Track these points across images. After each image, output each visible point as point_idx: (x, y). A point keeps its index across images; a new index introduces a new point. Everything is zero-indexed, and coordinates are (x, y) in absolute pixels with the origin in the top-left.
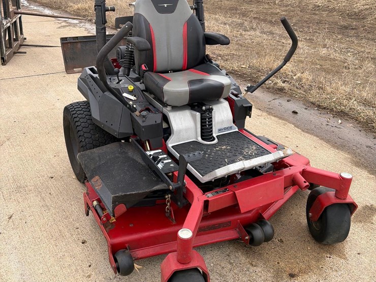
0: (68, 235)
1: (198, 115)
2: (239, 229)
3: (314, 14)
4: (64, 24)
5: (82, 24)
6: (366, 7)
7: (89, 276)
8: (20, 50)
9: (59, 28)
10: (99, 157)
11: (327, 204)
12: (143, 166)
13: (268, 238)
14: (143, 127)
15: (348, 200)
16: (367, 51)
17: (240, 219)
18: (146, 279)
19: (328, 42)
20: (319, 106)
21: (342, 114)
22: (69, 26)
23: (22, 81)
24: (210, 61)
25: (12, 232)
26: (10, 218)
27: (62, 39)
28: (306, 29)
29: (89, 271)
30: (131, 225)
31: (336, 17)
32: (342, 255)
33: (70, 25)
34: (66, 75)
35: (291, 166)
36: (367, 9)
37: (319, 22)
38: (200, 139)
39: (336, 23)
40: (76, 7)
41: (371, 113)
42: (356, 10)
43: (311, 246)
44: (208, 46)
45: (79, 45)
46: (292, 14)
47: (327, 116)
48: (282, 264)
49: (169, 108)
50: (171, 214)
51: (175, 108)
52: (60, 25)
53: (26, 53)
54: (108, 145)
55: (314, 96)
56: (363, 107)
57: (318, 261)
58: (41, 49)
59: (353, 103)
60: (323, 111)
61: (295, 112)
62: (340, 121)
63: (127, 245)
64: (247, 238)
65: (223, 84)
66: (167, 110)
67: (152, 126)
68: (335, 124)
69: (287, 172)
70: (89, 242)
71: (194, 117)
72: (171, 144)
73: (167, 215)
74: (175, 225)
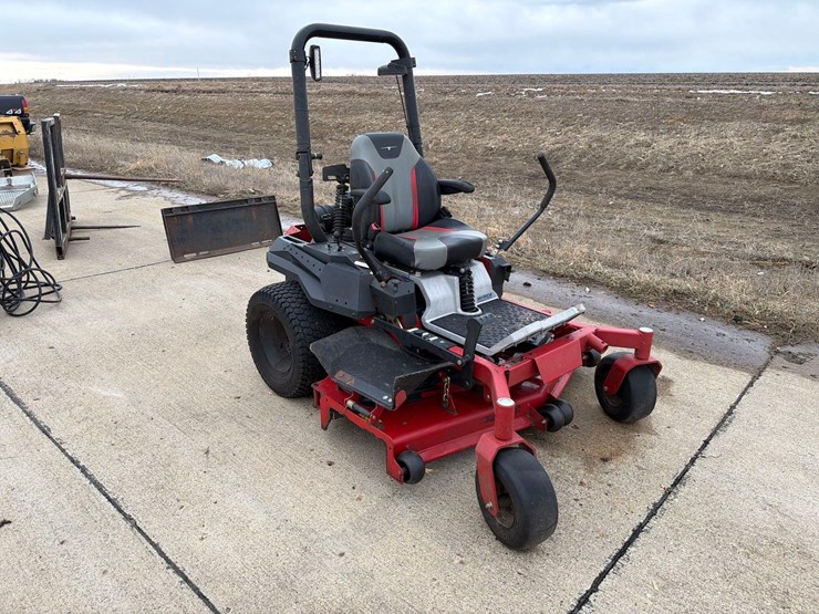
0: (304, 459)
1: (456, 278)
2: (530, 414)
3: (487, 160)
4: (123, 193)
5: (155, 192)
6: (557, 146)
7: (359, 499)
8: (74, 236)
9: (119, 199)
10: (335, 346)
11: (628, 368)
12: (396, 352)
13: (568, 420)
14: (396, 299)
15: (650, 360)
16: (572, 206)
17: (530, 402)
18: (433, 490)
19: (516, 198)
20: (554, 275)
21: (586, 281)
22: (135, 195)
23: (109, 278)
24: (449, 215)
25: (222, 469)
26: (207, 452)
27: (164, 211)
28: (481, 183)
29: (357, 493)
30: (405, 423)
31: (519, 163)
32: (650, 431)
33: (135, 193)
34: (175, 265)
35: (579, 328)
36: (559, 149)
37: (497, 172)
38: (460, 311)
39: (520, 172)
40: (133, 166)
41: (624, 276)
42: (544, 151)
43: (613, 427)
44: (444, 197)
45: (190, 219)
46: (456, 162)
47: (569, 285)
48: (588, 450)
49: (418, 274)
50: (450, 403)
51: (427, 273)
52: (118, 196)
53: (88, 239)
54: (342, 332)
55: (542, 262)
56: (610, 270)
57: (627, 441)
58: (108, 231)
59: (597, 266)
60: (562, 280)
61: (527, 285)
62: (588, 289)
63: (408, 446)
64: (544, 422)
65: (481, 239)
66: (416, 277)
67: (404, 297)
68: (583, 294)
69: (577, 335)
70: (337, 462)
71: (451, 284)
72: (428, 318)
73: (445, 406)
74: (457, 416)
